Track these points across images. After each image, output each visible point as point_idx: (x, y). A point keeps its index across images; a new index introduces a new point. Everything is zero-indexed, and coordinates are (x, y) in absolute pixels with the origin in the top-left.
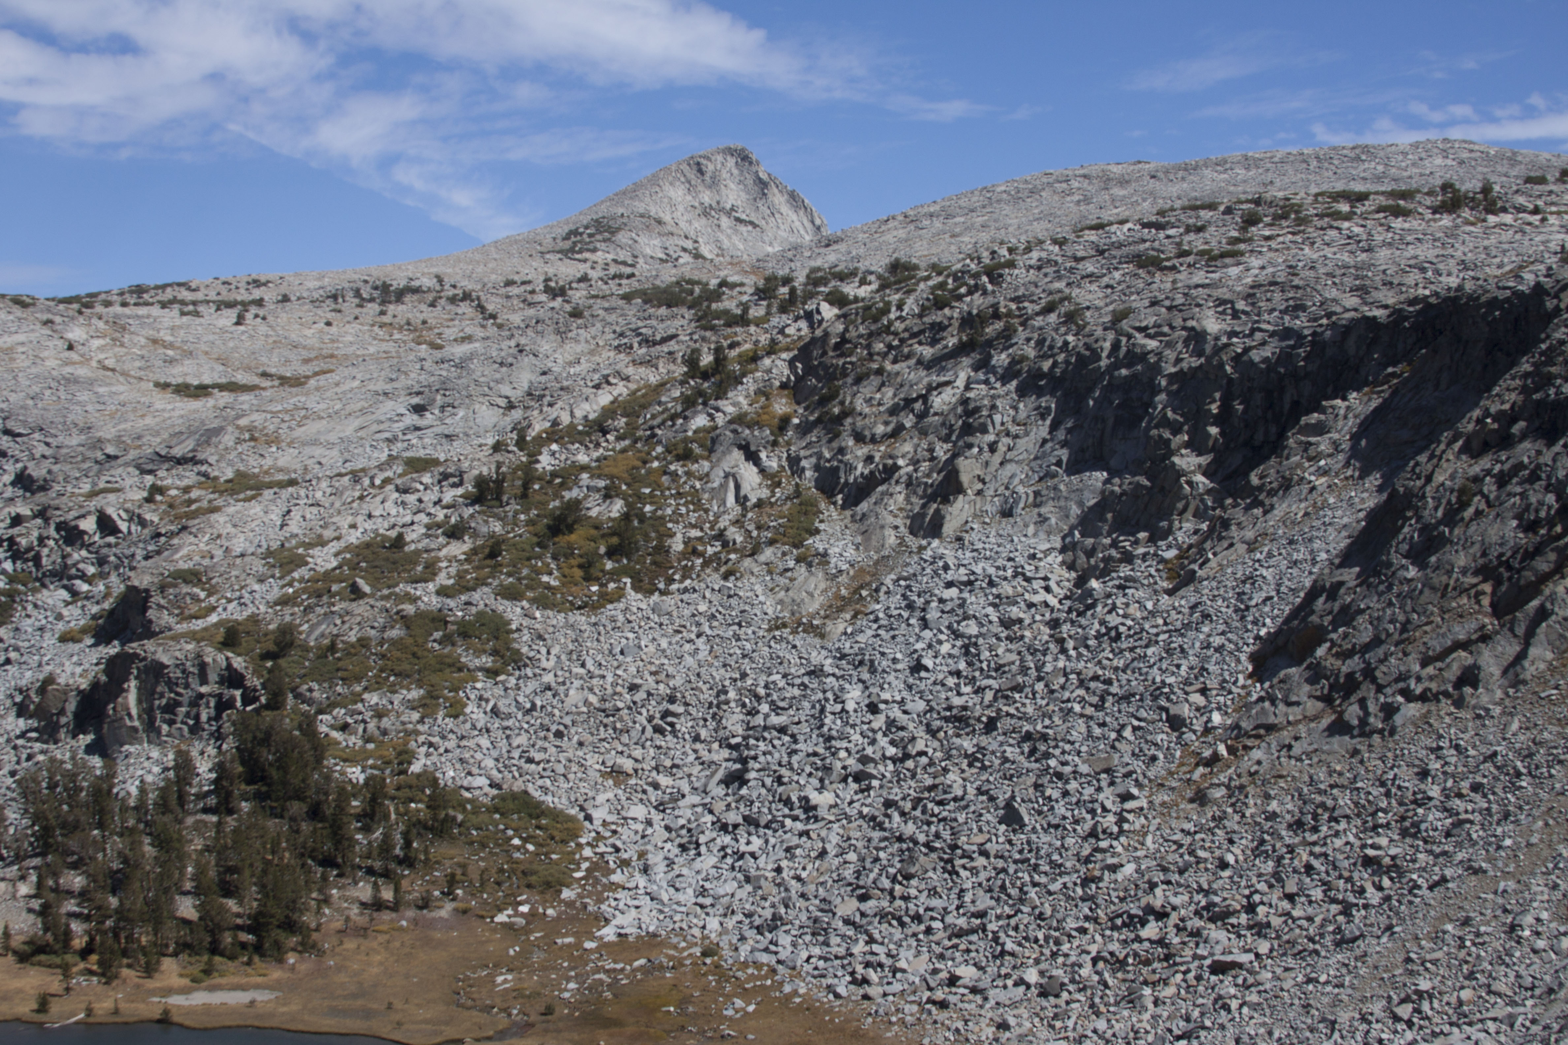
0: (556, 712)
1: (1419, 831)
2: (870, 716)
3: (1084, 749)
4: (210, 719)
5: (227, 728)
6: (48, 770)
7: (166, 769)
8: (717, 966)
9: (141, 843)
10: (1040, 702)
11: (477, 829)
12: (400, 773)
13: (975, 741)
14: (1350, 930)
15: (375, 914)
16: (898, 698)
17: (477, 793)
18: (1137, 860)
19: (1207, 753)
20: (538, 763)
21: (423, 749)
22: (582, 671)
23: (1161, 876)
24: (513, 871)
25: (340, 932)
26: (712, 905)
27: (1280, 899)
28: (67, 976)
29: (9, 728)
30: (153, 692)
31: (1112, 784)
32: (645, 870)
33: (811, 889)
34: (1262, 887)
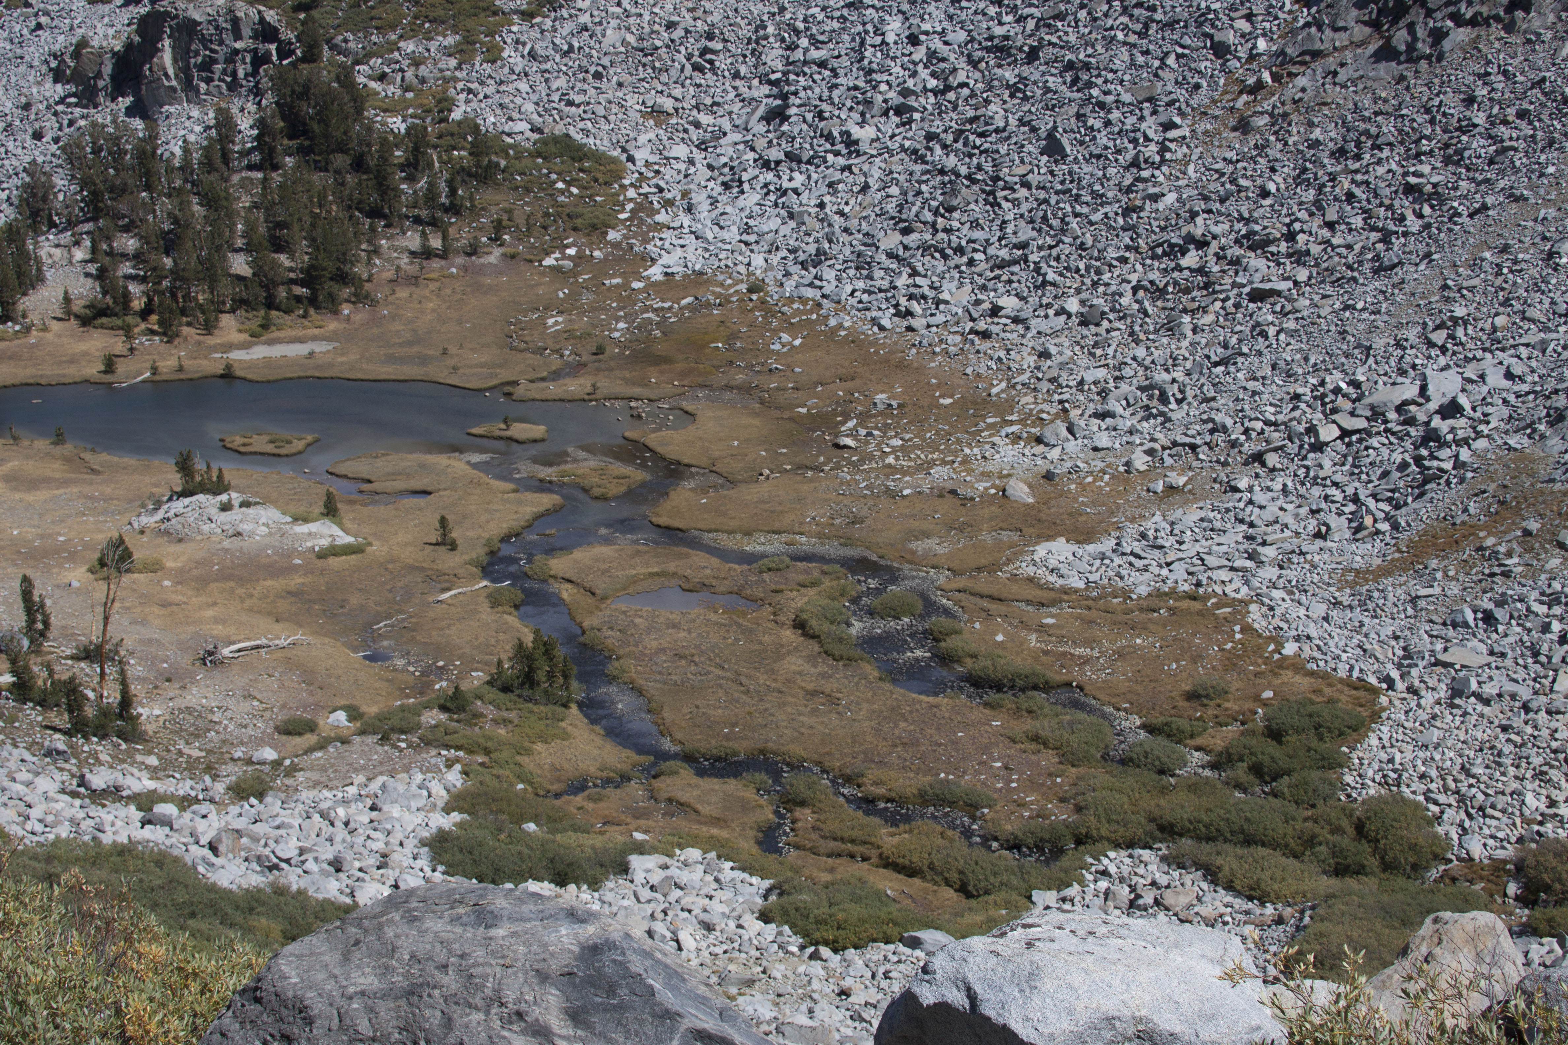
0: (594, 52)
1: (1462, 159)
2: (910, 48)
3: (1127, 77)
4: (246, 75)
5: (265, 83)
6: (91, 135)
7: (208, 128)
8: (763, 302)
9: (189, 203)
10: (1082, 30)
11: (520, 174)
12: (441, 121)
13: (1016, 72)
14: (1389, 257)
15: (425, 263)
16: (939, 29)
17: (519, 138)
18: (1178, 189)
19: (1251, 81)
20: (578, 106)
21: (463, 96)
22: (618, 10)
23: (1202, 205)
24: (559, 215)
25: (392, 281)
26: (757, 242)
27: (1320, 227)
28: (129, 336)
29: (48, 94)
30: (188, 50)
31: (1154, 113)
32: (689, 209)
33: (854, 223)
34: (1303, 215)
